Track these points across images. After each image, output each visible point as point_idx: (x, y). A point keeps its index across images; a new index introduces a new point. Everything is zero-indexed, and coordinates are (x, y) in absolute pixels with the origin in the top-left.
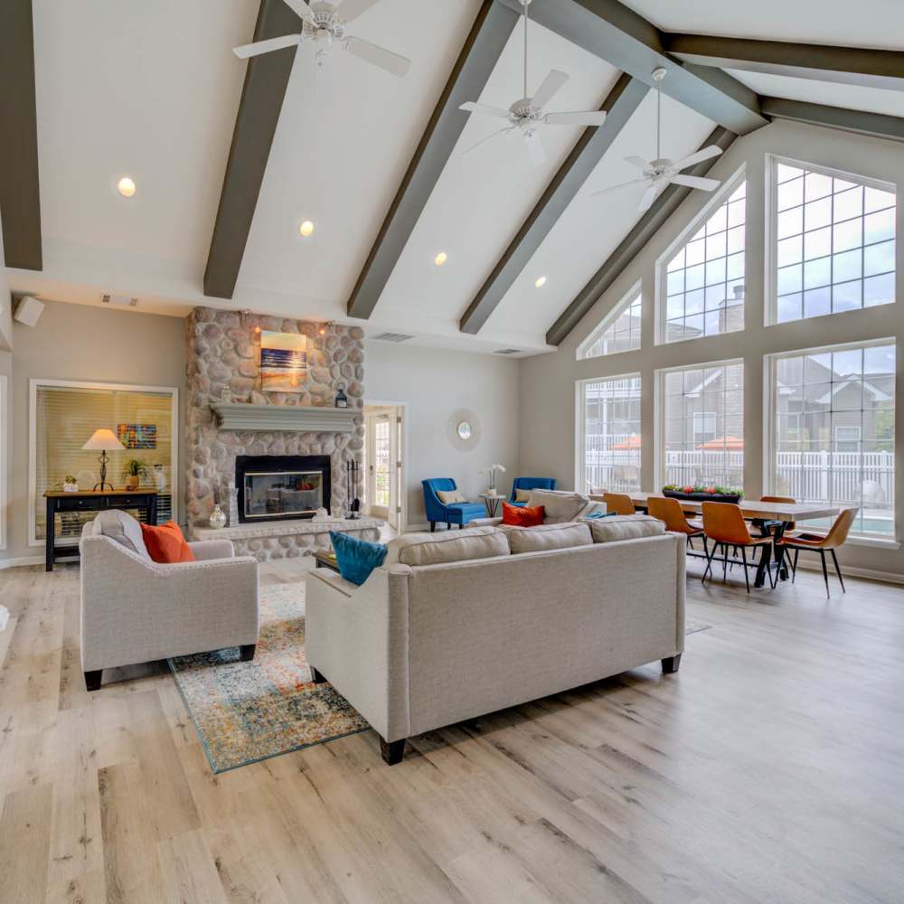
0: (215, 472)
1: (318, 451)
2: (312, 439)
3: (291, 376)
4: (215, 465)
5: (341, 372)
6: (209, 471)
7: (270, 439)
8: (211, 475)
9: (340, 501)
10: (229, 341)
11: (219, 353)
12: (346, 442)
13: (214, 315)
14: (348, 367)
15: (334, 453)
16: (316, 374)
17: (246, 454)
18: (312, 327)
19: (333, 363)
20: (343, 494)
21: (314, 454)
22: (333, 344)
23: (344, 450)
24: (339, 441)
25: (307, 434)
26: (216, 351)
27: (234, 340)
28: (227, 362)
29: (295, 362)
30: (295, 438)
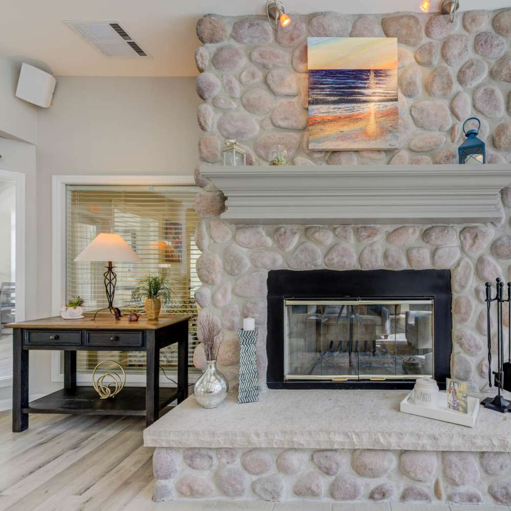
0: (229, 296)
1: (424, 261)
2: (412, 237)
3: (366, 117)
4: (230, 287)
5: (474, 106)
6: (219, 296)
7: (328, 238)
8: (222, 304)
9: (473, 362)
10: (256, 70)
11: (238, 94)
12: (484, 245)
13: (229, 30)
14: (491, 93)
15: (458, 264)
16: (422, 111)
17: (286, 267)
18: (412, 21)
19: (456, 87)
20: (478, 347)
21: (416, 267)
22: (456, 51)
23: (481, 260)
24: (469, 241)
25: (401, 224)
26: (231, 89)
27: (264, 66)
28: (249, 106)
29: (374, 90)
30: (376, 239)
